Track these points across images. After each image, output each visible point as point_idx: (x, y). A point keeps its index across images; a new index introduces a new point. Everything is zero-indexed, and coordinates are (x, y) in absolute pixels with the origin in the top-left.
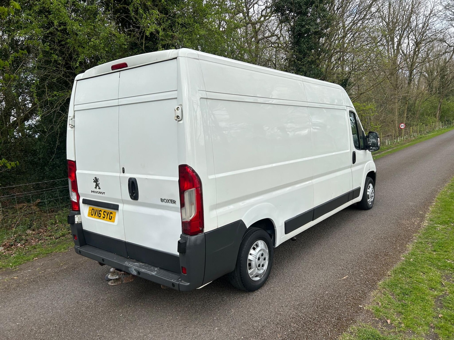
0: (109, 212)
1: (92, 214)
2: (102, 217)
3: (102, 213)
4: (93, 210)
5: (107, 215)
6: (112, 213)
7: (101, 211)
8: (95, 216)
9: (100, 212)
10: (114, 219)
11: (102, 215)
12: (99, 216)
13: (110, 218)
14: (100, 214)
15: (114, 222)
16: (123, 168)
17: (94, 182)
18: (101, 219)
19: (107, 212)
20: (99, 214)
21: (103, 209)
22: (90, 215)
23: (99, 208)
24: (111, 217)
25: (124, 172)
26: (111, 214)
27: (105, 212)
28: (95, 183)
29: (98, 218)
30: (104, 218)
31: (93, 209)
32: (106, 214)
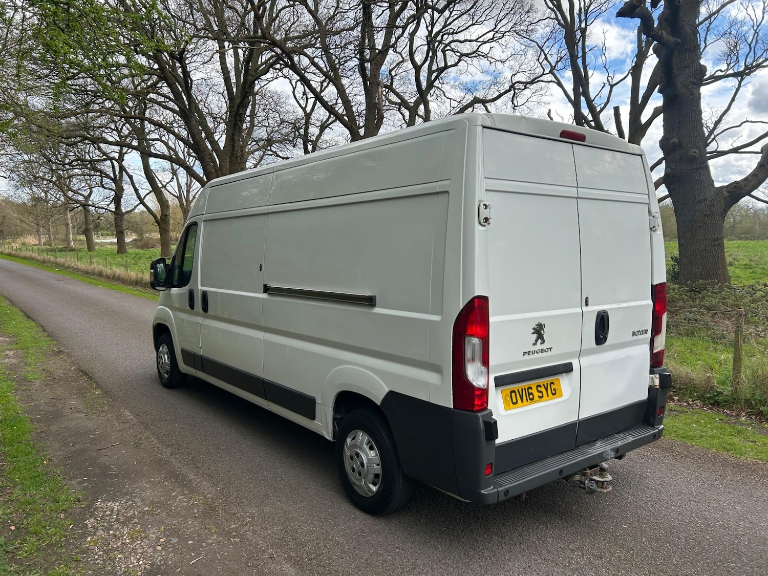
0: (547, 384)
1: (514, 401)
2: (536, 398)
3: (534, 391)
4: (513, 394)
5: (546, 389)
6: (553, 383)
7: (530, 388)
8: (522, 402)
9: (530, 391)
10: (561, 392)
11: (536, 394)
12: (531, 400)
13: (554, 392)
14: (532, 394)
15: (561, 396)
16: (587, 298)
17: (533, 333)
18: (536, 402)
19: (544, 385)
20: (530, 394)
21: (533, 383)
22: (509, 405)
23: (526, 384)
24: (555, 390)
25: (587, 305)
26: (552, 385)
27: (538, 386)
28: (535, 336)
29: (530, 404)
30: (542, 397)
31: (514, 391)
32: (543, 389)
